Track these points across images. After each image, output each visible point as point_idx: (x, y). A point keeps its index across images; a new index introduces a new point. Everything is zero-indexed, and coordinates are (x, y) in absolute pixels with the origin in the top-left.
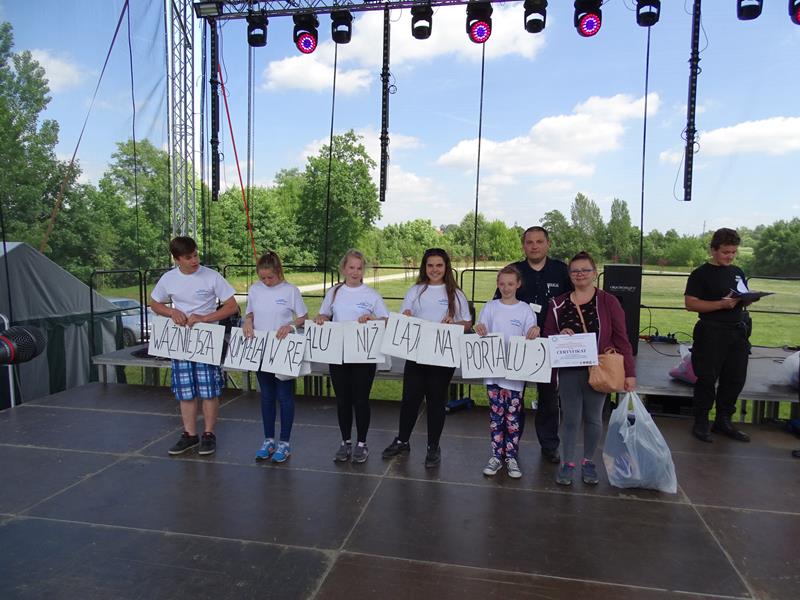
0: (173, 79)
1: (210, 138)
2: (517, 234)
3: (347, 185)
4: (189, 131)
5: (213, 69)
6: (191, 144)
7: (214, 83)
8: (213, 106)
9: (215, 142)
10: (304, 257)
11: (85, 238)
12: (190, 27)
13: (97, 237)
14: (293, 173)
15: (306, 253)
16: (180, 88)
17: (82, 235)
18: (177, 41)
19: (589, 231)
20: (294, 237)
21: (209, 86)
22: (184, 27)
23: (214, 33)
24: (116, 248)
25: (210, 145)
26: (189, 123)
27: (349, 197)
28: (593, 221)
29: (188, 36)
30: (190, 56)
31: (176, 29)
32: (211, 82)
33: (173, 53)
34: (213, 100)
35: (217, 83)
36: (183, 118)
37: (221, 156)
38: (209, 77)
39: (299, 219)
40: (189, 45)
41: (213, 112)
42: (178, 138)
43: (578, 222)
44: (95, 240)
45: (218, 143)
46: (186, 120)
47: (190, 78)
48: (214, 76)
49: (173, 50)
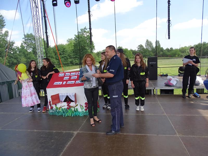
0: (34, 17)
1: (45, 32)
2: (131, 51)
3: (85, 42)
4: (39, 30)
5: (44, 13)
6: (40, 33)
7: (45, 17)
8: (45, 23)
9: (46, 33)
10: (76, 61)
11: (17, 60)
12: (37, 2)
13: (20, 60)
14: (71, 39)
15: (76, 60)
16: (36, 19)
17: (16, 60)
18: (34, 6)
19: (150, 49)
20: (73, 56)
21: (43, 18)
22: (35, 3)
23: (43, 3)
24: (26, 62)
25: (45, 34)
26: (39, 28)
27: (86, 45)
28: (151, 47)
29: (37, 5)
30: (37, 10)
31: (33, 3)
32: (44, 17)
33: (33, 10)
34: (45, 21)
35: (46, 17)
36: (37, 27)
37: (48, 36)
38: (43, 15)
39: (74, 51)
40: (37, 7)
41: (45, 25)
42: (37, 32)
43: (147, 47)
44: (20, 61)
45: (47, 33)
46: (38, 27)
47: (38, 16)
48: (44, 15)
49: (33, 9)
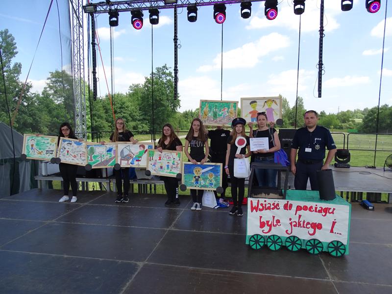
0: (74, 42)
1: (92, 71)
4: (82, 67)
6: (83, 73)
8: (93, 55)
10: (143, 127)
12: (81, 17)
13: (40, 118)
14: (137, 86)
16: (77, 47)
17: (33, 117)
18: (75, 24)
20: (138, 117)
22: (78, 18)
23: (93, 20)
24: (50, 124)
25: (92, 74)
26: (82, 63)
27: (165, 97)
28: (285, 108)
29: (81, 22)
30: (81, 31)
31: (74, 18)
32: (92, 43)
33: (73, 30)
34: (93, 52)
35: (95, 44)
36: (79, 61)
37: (97, 79)
40: (81, 26)
41: (93, 58)
42: (77, 70)
45: (96, 73)
47: (82, 42)
48: (93, 40)
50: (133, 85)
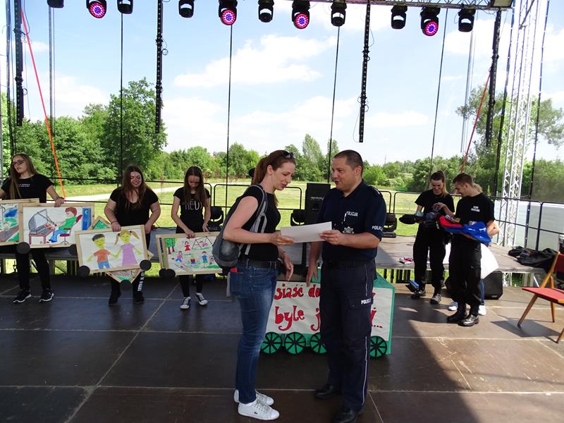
3: (141, 119)
5: (16, 21)
7: (18, 33)
8: (17, 51)
10: (106, 172)
14: (98, 107)
15: (108, 169)
19: (314, 160)
20: (98, 157)
27: (143, 129)
28: (316, 154)
32: (15, 31)
34: (17, 46)
35: (21, 32)
37: (25, 91)
39: (102, 143)
41: (17, 55)
43: (307, 153)
45: (21, 80)
48: (18, 27)
50: (90, 105)
